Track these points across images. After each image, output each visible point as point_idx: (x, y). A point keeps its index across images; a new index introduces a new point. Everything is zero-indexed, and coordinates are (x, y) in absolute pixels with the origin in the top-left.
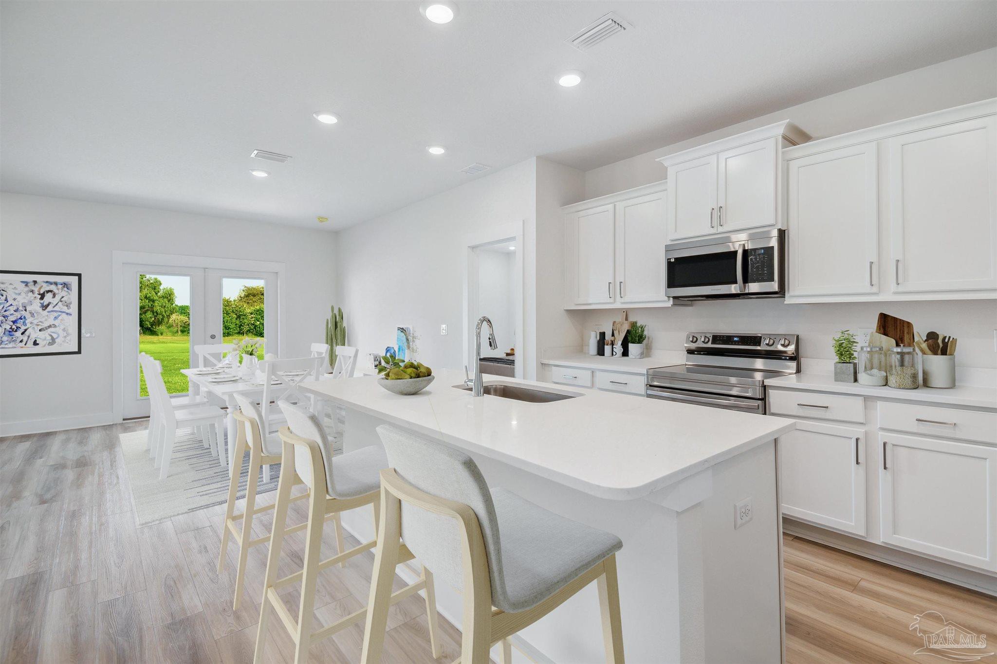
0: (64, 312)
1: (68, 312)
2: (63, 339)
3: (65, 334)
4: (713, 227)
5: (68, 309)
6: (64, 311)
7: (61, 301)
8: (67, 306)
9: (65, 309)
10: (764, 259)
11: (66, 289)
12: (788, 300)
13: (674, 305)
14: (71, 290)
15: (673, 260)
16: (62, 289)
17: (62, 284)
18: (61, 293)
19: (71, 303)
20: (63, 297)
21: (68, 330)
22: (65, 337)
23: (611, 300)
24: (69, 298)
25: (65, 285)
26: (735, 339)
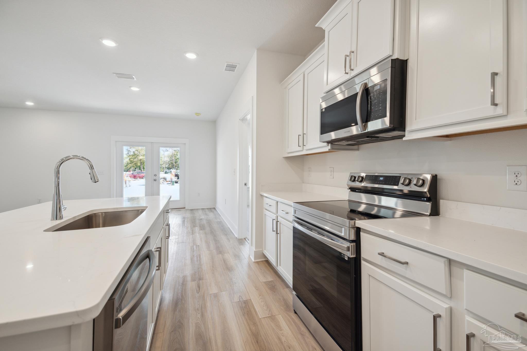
4: (347, 73)
10: (380, 95)
12: (409, 136)
13: (332, 148)
15: (324, 110)
23: (300, 149)
26: (381, 179)
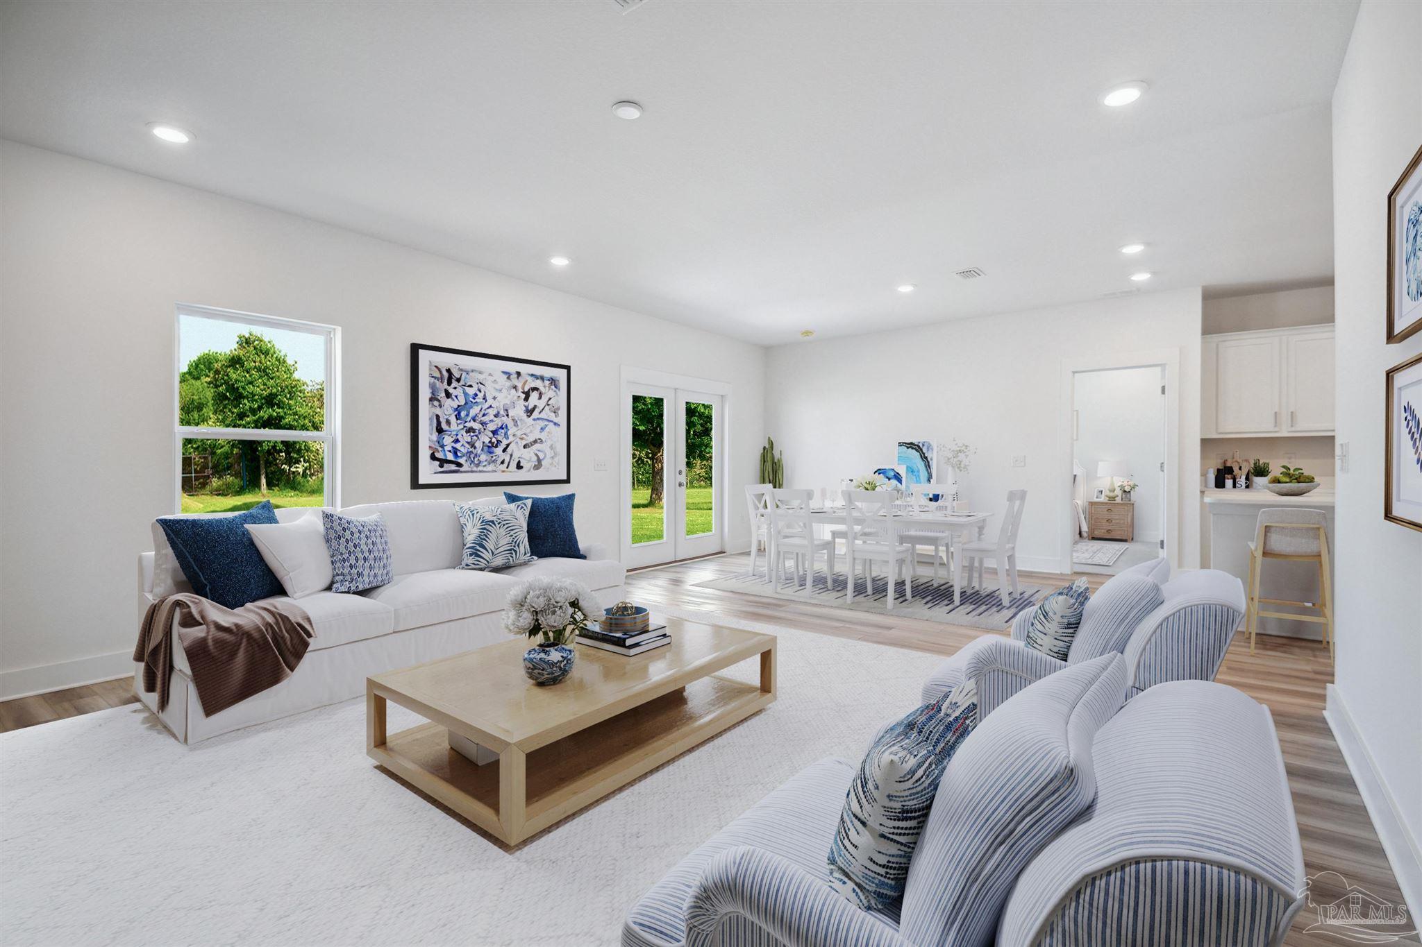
0: (551, 421)
1: (556, 422)
2: (550, 461)
3: (553, 454)
5: (556, 416)
6: (552, 419)
7: (548, 405)
8: (555, 412)
9: (552, 416)
11: (553, 387)
14: (559, 390)
16: (549, 387)
17: (549, 380)
18: (549, 393)
19: (559, 409)
20: (550, 399)
21: (555, 448)
22: (553, 458)
24: (558, 401)
25: (553, 382)
